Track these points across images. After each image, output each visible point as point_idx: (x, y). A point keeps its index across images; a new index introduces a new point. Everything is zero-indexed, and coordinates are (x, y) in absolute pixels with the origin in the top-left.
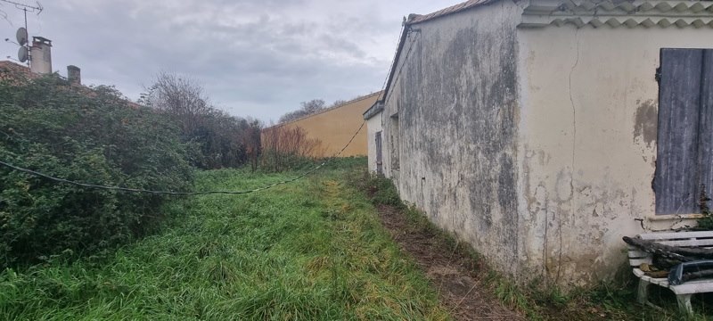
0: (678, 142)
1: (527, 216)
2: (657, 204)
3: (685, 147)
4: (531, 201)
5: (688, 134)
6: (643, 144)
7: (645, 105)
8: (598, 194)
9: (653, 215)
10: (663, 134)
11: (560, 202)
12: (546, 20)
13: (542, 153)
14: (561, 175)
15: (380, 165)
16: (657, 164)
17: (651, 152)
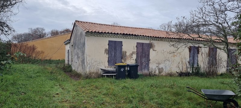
0: (112, 55)
1: (86, 65)
2: (108, 64)
3: (113, 56)
4: (87, 63)
5: (113, 54)
6: (106, 55)
7: (106, 49)
8: (98, 62)
9: (108, 66)
10: (109, 54)
11: (92, 63)
12: (89, 35)
13: (89, 55)
14: (92, 59)
15: (68, 61)
16: (108, 58)
17: (107, 56)
